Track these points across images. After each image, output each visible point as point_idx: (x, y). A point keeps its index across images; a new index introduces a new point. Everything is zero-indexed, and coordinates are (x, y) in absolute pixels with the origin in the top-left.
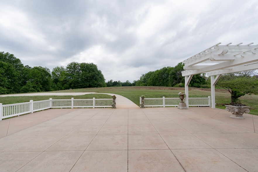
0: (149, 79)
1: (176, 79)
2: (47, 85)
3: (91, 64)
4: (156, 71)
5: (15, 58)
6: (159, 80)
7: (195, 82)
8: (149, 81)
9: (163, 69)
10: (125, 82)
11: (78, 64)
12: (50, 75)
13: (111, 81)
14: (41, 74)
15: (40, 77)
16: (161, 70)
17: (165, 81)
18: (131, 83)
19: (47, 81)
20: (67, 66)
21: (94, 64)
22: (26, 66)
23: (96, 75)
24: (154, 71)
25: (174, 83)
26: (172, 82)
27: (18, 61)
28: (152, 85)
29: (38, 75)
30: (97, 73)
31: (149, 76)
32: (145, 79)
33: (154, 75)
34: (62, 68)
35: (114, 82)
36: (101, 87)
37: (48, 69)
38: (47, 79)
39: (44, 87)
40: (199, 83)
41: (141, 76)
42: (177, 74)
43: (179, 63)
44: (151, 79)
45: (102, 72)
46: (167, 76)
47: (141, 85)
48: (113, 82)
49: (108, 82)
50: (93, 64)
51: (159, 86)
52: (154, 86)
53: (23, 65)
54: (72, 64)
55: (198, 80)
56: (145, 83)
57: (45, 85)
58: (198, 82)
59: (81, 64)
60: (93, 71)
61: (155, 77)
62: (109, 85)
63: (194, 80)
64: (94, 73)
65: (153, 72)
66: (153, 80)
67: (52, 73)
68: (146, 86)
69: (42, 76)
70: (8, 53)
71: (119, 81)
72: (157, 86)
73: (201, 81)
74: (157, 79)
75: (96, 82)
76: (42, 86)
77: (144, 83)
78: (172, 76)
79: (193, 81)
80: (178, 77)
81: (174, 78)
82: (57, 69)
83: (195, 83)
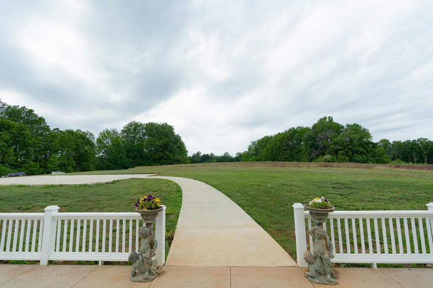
0: (265, 149)
1: (316, 148)
2: (86, 160)
3: (163, 124)
4: (278, 135)
5: (36, 116)
6: (284, 150)
7: (357, 152)
8: (264, 152)
9: (290, 130)
10: (223, 155)
11: (142, 125)
12: (92, 144)
13: (198, 153)
14: (76, 142)
15: (74, 147)
16: (286, 132)
17: (294, 152)
18: (232, 157)
19: (87, 154)
20: (123, 129)
21: (168, 124)
22: (54, 129)
23: (172, 144)
24: (273, 135)
25: (313, 155)
26: (310, 154)
27: (41, 120)
28: (270, 159)
29: (70, 143)
30: (173, 139)
31: (264, 144)
32: (256, 150)
33: (274, 141)
34: (115, 132)
35: (204, 155)
36: (181, 163)
37: (91, 134)
38: (85, 151)
39: (80, 165)
40: (364, 154)
41: (250, 144)
42: (317, 139)
43: (321, 119)
44: (268, 150)
45: (181, 138)
46: (298, 144)
47: (250, 159)
48: (202, 155)
49: (194, 156)
50: (166, 124)
51: (283, 161)
52: (274, 161)
53: (50, 128)
54: (131, 125)
55: (361, 149)
56: (258, 157)
57: (82, 162)
58: (361, 153)
59: (147, 125)
60: (167, 137)
61: (275, 145)
62: (195, 160)
63: (354, 150)
64: (168, 139)
65: (271, 137)
66: (273, 151)
67: (97, 140)
68: (260, 161)
69: (78, 145)
70: (24, 107)
71: (212, 154)
72: (279, 161)
73: (367, 151)
74: (279, 148)
75: (171, 155)
76: (76, 163)
77: (255, 157)
78: (309, 142)
79: (352, 151)
80: (320, 143)
81: (312, 146)
82: (106, 134)
83: (356, 155)
